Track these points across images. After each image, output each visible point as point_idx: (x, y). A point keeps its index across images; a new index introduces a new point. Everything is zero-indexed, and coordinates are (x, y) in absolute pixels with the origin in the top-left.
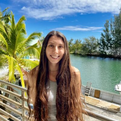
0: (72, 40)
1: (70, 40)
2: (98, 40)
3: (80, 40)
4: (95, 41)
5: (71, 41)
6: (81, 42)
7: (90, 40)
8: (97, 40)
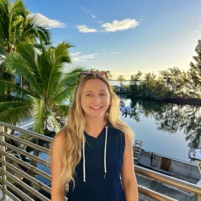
0: (140, 74)
1: (136, 74)
2: (185, 75)
3: (154, 74)
4: (179, 75)
5: (138, 76)
6: (155, 77)
7: (171, 74)
8: (183, 75)
